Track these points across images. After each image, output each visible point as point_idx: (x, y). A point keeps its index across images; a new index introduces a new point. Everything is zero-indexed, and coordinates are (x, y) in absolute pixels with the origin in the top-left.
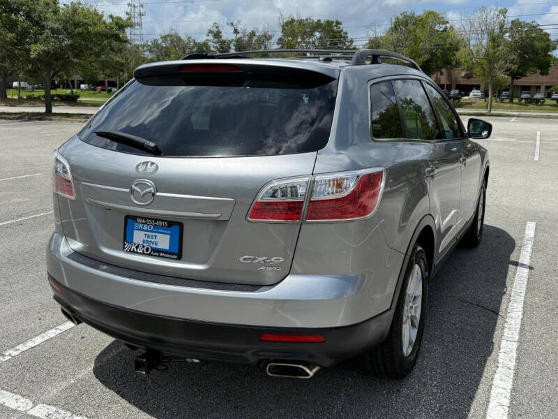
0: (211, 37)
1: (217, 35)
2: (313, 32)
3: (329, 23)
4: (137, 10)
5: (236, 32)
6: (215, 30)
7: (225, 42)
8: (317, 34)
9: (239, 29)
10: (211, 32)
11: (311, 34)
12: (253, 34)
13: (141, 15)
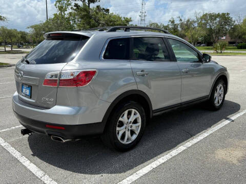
0: (170, 23)
1: (173, 22)
2: (216, 18)
3: (224, 14)
5: (181, 20)
6: (172, 20)
7: (176, 25)
8: (218, 19)
9: (182, 19)
10: (170, 21)
11: (215, 19)
12: (188, 21)
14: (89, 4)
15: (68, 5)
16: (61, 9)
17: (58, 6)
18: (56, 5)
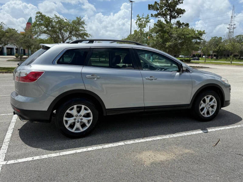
4: (232, 27)
13: (234, 28)
14: (170, 20)
15: (147, 22)
16: (140, 26)
17: (139, 24)
18: (136, 23)
